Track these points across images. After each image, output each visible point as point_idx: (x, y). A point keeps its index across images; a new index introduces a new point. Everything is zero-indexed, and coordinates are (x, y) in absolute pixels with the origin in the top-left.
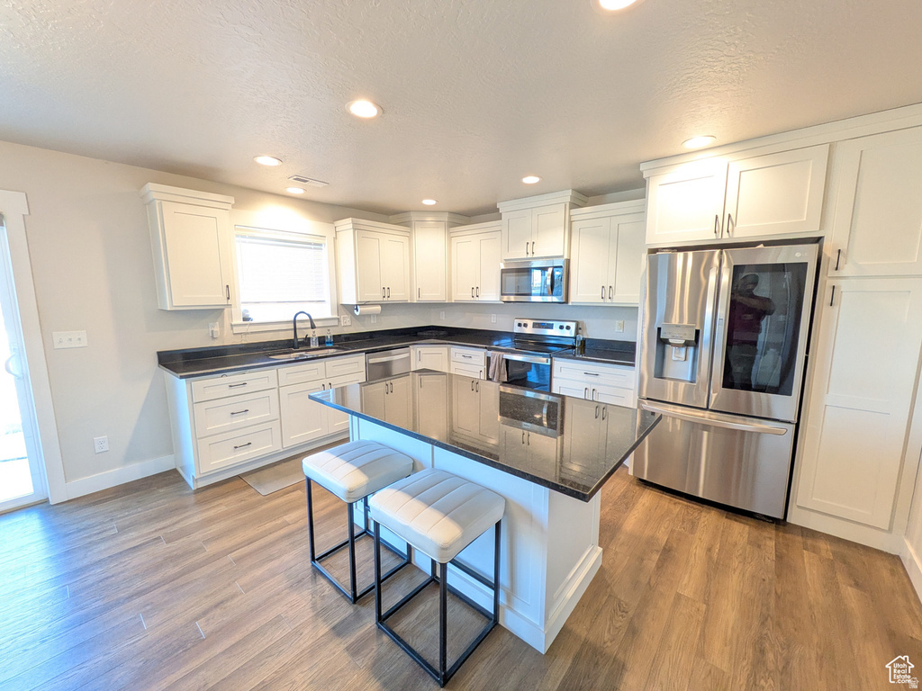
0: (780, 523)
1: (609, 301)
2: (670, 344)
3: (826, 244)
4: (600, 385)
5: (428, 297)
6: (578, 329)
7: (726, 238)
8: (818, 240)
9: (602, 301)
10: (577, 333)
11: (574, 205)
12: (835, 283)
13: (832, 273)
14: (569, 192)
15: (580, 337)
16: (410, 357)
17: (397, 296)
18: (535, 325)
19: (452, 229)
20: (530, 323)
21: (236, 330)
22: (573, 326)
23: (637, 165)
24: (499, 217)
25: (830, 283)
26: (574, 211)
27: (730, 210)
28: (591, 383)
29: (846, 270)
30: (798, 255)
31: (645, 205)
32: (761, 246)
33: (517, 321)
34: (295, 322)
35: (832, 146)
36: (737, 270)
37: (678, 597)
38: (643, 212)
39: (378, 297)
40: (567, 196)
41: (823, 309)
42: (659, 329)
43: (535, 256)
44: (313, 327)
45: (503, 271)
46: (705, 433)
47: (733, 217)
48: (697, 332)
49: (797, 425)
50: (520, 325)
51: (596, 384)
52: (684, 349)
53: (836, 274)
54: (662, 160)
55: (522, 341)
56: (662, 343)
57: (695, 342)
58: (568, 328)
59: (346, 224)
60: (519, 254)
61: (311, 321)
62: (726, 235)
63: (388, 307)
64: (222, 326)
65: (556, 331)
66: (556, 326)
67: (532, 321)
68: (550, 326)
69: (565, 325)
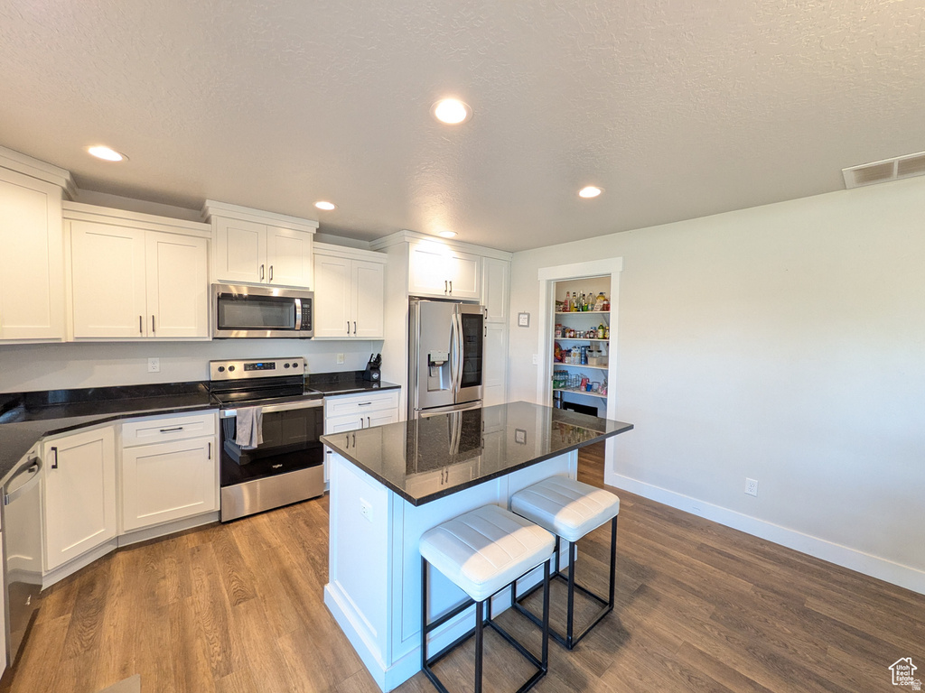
1: (354, 335)
4: (372, 412)
6: (305, 366)
7: (450, 296)
9: (347, 335)
10: (304, 370)
12: (486, 325)
14: (316, 224)
18: (246, 368)
20: (239, 366)
22: (300, 364)
26: (318, 244)
28: (364, 413)
33: (215, 366)
35: (481, 258)
36: (463, 316)
40: (313, 227)
42: (429, 355)
43: (272, 282)
50: (222, 369)
51: (369, 412)
53: (486, 320)
54: (416, 233)
55: (262, 389)
58: (295, 365)
62: (449, 294)
65: (280, 371)
66: (279, 365)
67: (243, 363)
68: (272, 366)
69: (291, 362)
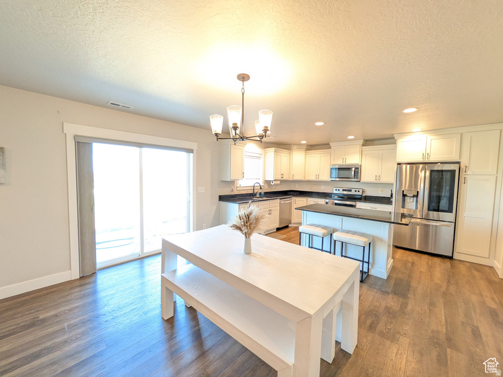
0: (451, 258)
1: (378, 181)
2: (407, 196)
3: (461, 164)
5: (296, 178)
6: (363, 192)
7: (427, 161)
8: (458, 163)
9: (375, 181)
10: (362, 193)
11: (363, 145)
12: (465, 176)
13: (464, 173)
14: (362, 141)
15: (364, 195)
16: (292, 202)
17: (286, 178)
19: (307, 152)
20: (341, 189)
21: (238, 189)
22: (361, 191)
23: (393, 135)
24: (330, 148)
25: (464, 176)
26: (363, 147)
27: (428, 151)
29: (469, 172)
30: (453, 167)
31: (396, 146)
32: (439, 164)
34: (254, 186)
35: (461, 134)
36: (432, 172)
37: (421, 272)
38: (395, 149)
39: (279, 177)
40: (361, 142)
41: (462, 185)
42: (403, 191)
43: (346, 163)
44: (261, 188)
45: (332, 169)
46: (418, 227)
47: (429, 154)
48: (418, 192)
49: (455, 223)
50: (336, 190)
52: (412, 198)
53: (465, 173)
54: (403, 134)
56: (404, 196)
57: (417, 196)
58: (359, 191)
59: (272, 150)
60: (340, 162)
61: (260, 186)
62: (427, 160)
63: (283, 182)
64: (234, 187)
65: (353, 193)
66: (353, 190)
67: (342, 189)
68: (350, 191)
69: (357, 190)
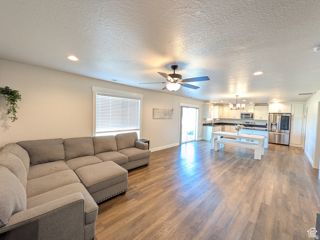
0: (288, 145)
2: (273, 125)
6: (254, 123)
8: (291, 114)
9: (260, 119)
11: (255, 106)
15: (255, 125)
21: (207, 122)
22: (253, 123)
25: (292, 118)
27: (280, 109)
29: (294, 117)
30: (289, 115)
31: (269, 107)
32: (284, 114)
33: (242, 122)
34: (212, 121)
35: (292, 104)
40: (254, 104)
41: (292, 121)
42: (271, 123)
43: (248, 112)
44: (214, 122)
45: (241, 114)
46: (277, 135)
48: (277, 123)
49: (290, 134)
54: (271, 103)
57: (276, 125)
60: (245, 112)
62: (280, 112)
66: (250, 123)
67: (245, 122)
